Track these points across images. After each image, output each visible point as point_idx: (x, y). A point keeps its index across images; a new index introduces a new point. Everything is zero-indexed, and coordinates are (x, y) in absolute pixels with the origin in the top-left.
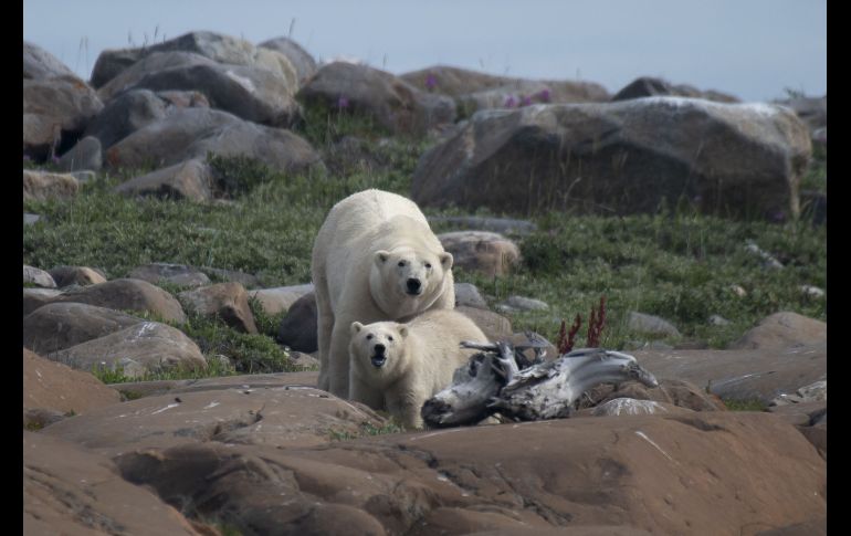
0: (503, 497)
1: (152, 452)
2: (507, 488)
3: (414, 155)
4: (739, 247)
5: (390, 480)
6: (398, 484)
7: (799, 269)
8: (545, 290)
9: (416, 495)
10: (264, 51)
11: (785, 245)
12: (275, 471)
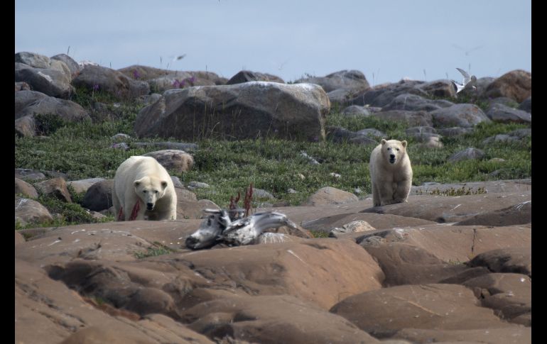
0: (227, 283)
1: (59, 265)
2: (228, 278)
3: (134, 111)
4: (298, 154)
5: (173, 275)
6: (177, 278)
7: (328, 165)
8: (207, 178)
9: (186, 282)
10: (54, 61)
11: (320, 153)
12: (119, 273)
